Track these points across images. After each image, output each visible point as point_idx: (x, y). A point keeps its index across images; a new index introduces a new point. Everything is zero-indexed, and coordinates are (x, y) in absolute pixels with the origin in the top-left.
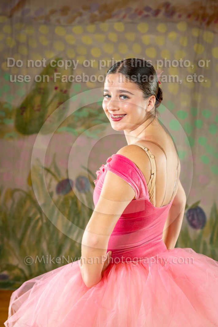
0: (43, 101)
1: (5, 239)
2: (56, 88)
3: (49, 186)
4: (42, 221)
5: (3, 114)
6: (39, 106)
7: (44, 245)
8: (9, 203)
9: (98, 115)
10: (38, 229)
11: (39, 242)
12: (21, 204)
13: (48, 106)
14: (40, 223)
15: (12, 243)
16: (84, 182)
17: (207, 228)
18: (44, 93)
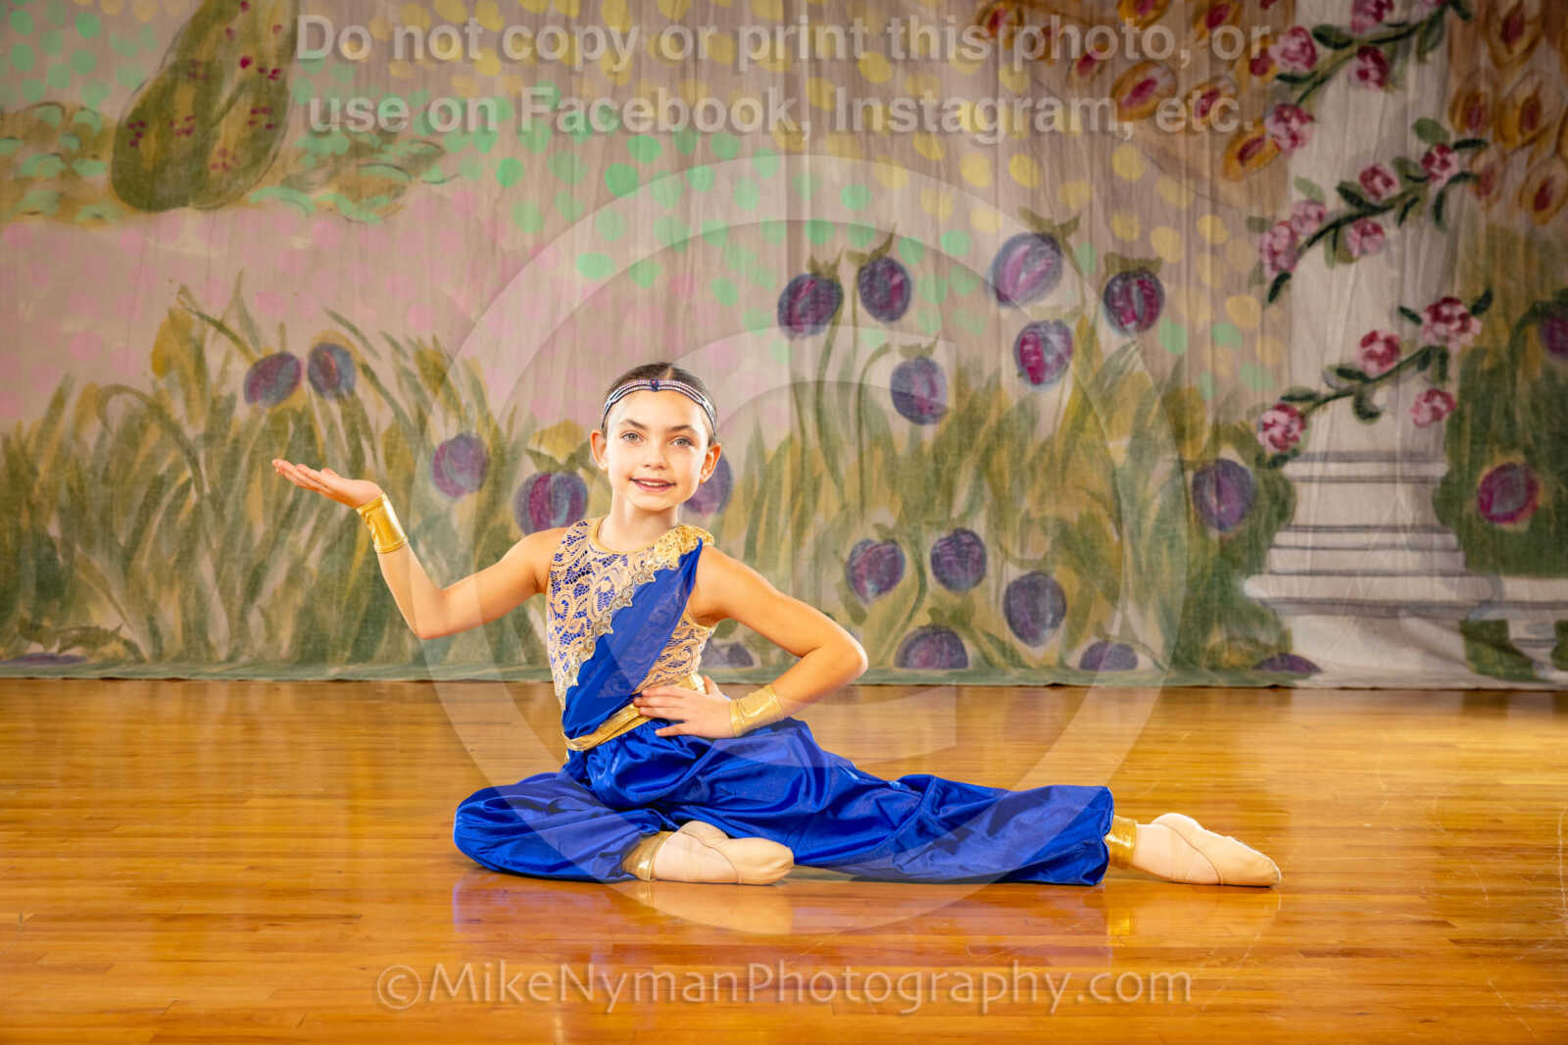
0: (204, 102)
1: (78, 548)
2: (245, 63)
3: (224, 374)
4: (200, 490)
5: (74, 144)
6: (188, 119)
7: (205, 568)
8: (91, 433)
9: (380, 151)
10: (184, 515)
11: (186, 557)
12: (131, 436)
13: (218, 121)
14: (193, 496)
15: (99, 561)
16: (336, 361)
17: (737, 511)
18: (207, 78)
